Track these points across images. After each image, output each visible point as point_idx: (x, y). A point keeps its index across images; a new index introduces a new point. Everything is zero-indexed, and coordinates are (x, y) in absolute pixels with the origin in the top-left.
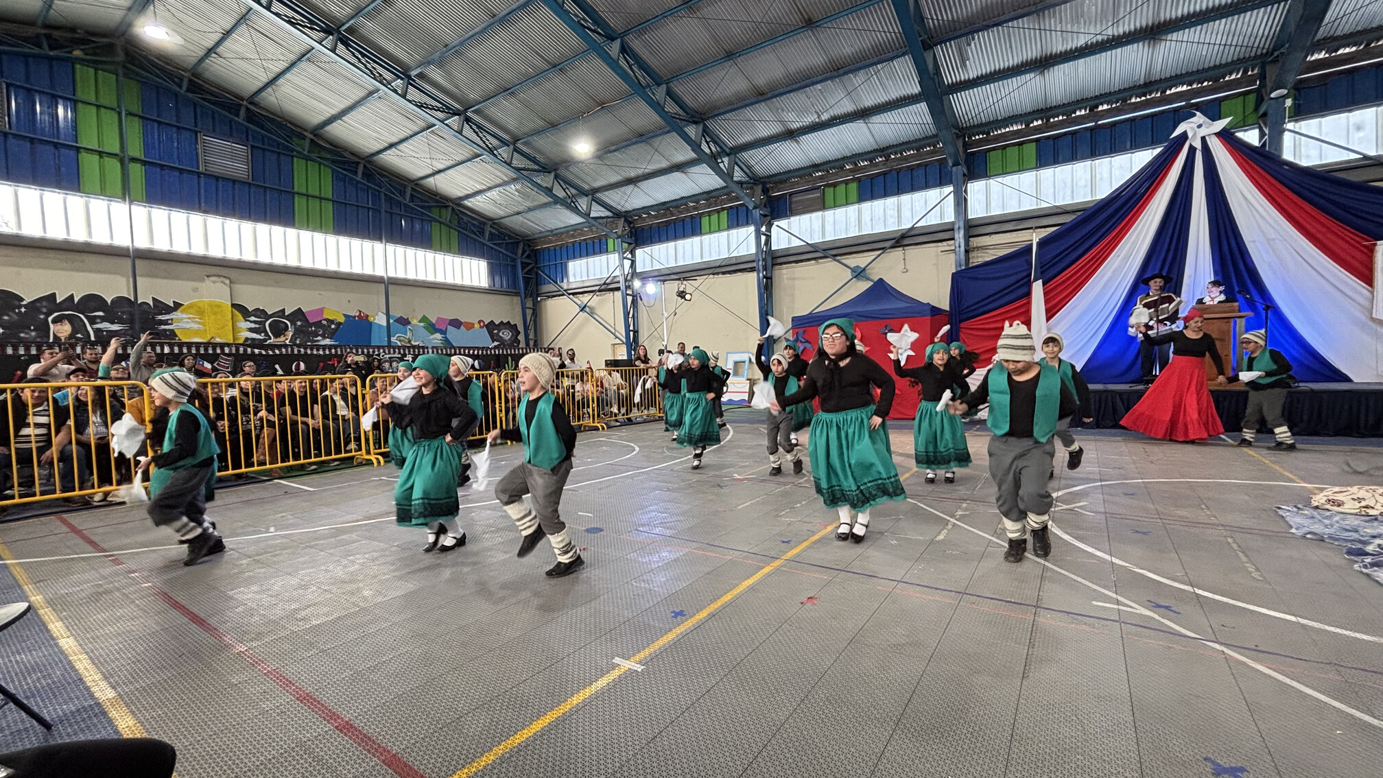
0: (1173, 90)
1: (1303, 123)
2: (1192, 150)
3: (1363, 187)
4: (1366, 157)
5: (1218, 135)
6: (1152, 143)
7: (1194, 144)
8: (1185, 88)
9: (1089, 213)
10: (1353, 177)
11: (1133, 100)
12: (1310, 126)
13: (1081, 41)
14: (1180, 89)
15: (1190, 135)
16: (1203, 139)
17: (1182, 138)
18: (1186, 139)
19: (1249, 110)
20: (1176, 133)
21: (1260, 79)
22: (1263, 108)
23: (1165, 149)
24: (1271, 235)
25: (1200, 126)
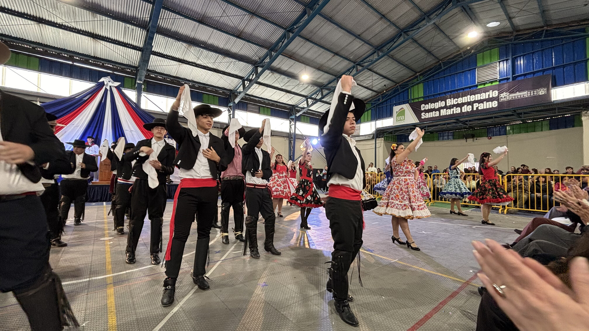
0: (107, 65)
2: (106, 90)
4: (164, 112)
5: (116, 87)
6: (91, 80)
7: (107, 87)
9: (57, 101)
12: (150, 96)
13: (59, 21)
14: (109, 65)
15: (105, 83)
16: (110, 87)
17: (103, 84)
18: (104, 85)
19: (133, 84)
20: (101, 80)
21: (136, 75)
22: (136, 85)
23: (97, 85)
24: (132, 129)
25: (109, 81)
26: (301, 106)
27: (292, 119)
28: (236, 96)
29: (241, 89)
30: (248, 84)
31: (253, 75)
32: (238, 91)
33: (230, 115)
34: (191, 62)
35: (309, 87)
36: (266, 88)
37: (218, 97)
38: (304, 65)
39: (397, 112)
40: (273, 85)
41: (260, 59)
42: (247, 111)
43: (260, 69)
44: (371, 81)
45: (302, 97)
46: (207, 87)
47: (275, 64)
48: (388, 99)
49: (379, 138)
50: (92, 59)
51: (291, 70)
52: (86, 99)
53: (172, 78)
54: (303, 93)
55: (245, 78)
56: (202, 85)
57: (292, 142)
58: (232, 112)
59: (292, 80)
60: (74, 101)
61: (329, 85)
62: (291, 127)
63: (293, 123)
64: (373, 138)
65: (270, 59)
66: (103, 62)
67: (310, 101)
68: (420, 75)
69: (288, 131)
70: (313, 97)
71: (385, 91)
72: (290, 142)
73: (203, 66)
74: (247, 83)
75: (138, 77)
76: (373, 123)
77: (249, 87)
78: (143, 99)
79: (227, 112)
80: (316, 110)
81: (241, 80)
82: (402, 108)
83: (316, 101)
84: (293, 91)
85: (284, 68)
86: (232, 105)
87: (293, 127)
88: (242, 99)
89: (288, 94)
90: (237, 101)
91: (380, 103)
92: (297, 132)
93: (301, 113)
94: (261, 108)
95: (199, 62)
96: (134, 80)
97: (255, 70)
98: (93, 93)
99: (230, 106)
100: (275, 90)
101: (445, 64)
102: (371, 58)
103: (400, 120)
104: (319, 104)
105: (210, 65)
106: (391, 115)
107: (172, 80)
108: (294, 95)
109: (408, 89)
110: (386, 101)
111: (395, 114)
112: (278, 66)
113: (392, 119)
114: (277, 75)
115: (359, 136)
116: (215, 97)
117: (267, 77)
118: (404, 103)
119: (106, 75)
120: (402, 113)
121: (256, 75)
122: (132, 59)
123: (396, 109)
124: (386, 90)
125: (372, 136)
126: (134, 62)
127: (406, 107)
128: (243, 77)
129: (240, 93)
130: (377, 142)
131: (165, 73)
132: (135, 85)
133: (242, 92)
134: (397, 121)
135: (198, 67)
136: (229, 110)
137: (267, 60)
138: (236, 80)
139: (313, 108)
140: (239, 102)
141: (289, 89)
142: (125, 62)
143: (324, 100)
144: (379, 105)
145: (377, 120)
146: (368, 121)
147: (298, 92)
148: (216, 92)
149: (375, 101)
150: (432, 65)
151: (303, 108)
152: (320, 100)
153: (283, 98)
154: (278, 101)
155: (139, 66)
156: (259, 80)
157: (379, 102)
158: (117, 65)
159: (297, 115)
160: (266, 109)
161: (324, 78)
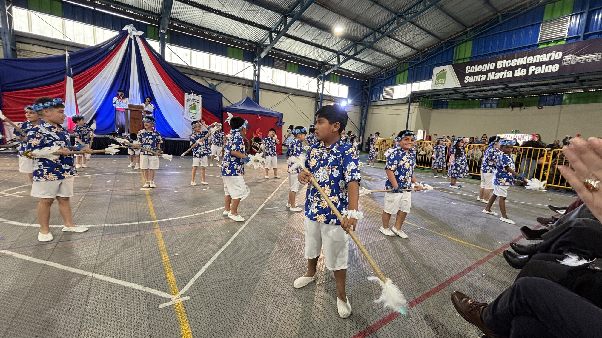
0: (128, 11)
1: (173, 47)
2: (130, 40)
3: (182, 74)
4: (188, 66)
5: (140, 37)
6: (114, 29)
7: (131, 37)
8: (133, 12)
10: (181, 70)
11: (112, 6)
12: (174, 48)
14: (131, 12)
15: (129, 32)
16: (134, 36)
17: (126, 33)
18: (128, 34)
19: (156, 34)
20: (124, 29)
21: (158, 23)
22: (160, 35)
23: (120, 34)
24: (158, 83)
25: (133, 30)
26: (331, 63)
27: (321, 78)
28: (262, 50)
29: (268, 42)
30: (275, 37)
31: (282, 26)
32: (265, 44)
33: (255, 71)
34: (216, 10)
35: (342, 42)
36: (294, 41)
37: (243, 51)
38: (338, 16)
39: (437, 74)
40: (302, 38)
41: (289, 7)
42: (273, 67)
43: (289, 20)
44: (412, 36)
45: (333, 53)
46: (232, 39)
47: (306, 14)
48: (429, 59)
49: (414, 102)
50: (115, 5)
51: (324, 21)
52: (111, 48)
53: (196, 28)
54: (334, 48)
55: (273, 30)
56: (227, 37)
57: (319, 103)
58: (257, 68)
59: (324, 33)
60: (100, 51)
61: (365, 40)
62: (318, 87)
63: (321, 82)
64: (407, 102)
65: (301, 7)
66: (124, 8)
67: (342, 58)
68: (471, 30)
69: (315, 91)
70: (345, 52)
71: (426, 50)
72: (316, 104)
73: (228, 14)
74: (274, 35)
75: (161, 27)
76: (409, 85)
77: (277, 40)
78: (167, 50)
79: (252, 67)
80: (347, 69)
81: (268, 32)
82: (444, 70)
83: (348, 58)
84: (324, 45)
85: (316, 18)
86: (257, 60)
87: (321, 86)
88: (269, 53)
89: (318, 49)
90: (263, 55)
91: (419, 64)
92: (325, 93)
93: (330, 71)
94: (288, 65)
95: (224, 10)
96: (157, 29)
97: (283, 21)
98: (117, 43)
99: (256, 61)
100: (305, 44)
101: (504, 16)
102: (416, 8)
103: (440, 84)
104: (351, 61)
105: (236, 14)
106: (430, 77)
107: (196, 30)
108: (324, 50)
109: (454, 47)
110: (426, 60)
111: (434, 76)
112: (309, 16)
113: (431, 81)
114: (307, 27)
115: (391, 99)
116: (240, 51)
117: (296, 29)
118: (447, 64)
119: (129, 22)
120: (443, 75)
121: (284, 26)
122: (154, 5)
123: (437, 70)
124: (428, 48)
125: (406, 100)
126: (156, 9)
127: (449, 69)
128: (270, 29)
129: (266, 46)
130: (411, 107)
131: (188, 22)
132: (158, 35)
133: (269, 45)
134: (436, 84)
135: (223, 16)
136: (254, 66)
137: (298, 9)
138: (263, 32)
139: (344, 66)
140: (265, 56)
141: (319, 43)
142: (147, 8)
143: (357, 57)
144: (418, 65)
145: (414, 82)
146: (403, 83)
147: (329, 47)
148: (242, 45)
149: (414, 60)
150: (487, 18)
151: (334, 66)
152: (353, 57)
153: (312, 53)
154: (307, 56)
155: (161, 13)
156: (287, 32)
157: (419, 62)
158: (139, 12)
159: (327, 73)
160: (293, 65)
161: (360, 31)
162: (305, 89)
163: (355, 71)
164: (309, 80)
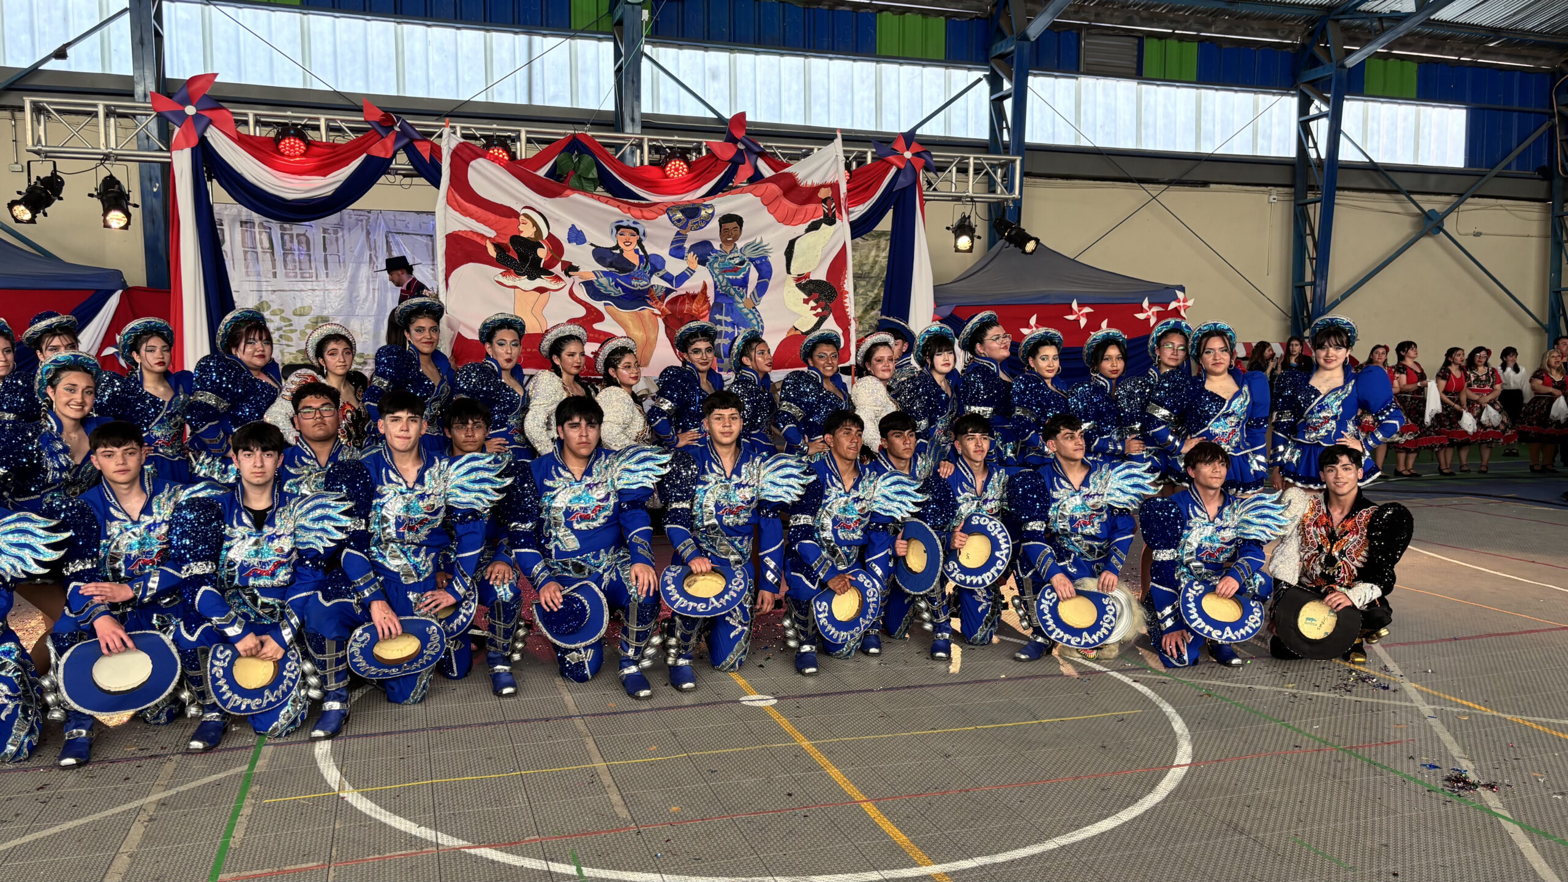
4: (718, 118)
19: (604, 9)
22: (619, 13)
27: (1320, 87)
33: (997, 102)
37: (942, 22)
42: (1077, 73)
57: (1315, 212)
58: (1008, 85)
62: (1308, 133)
63: (1317, 106)
72: (1300, 218)
86: (1012, 48)
90: (1038, 25)
93: (1374, 47)
99: (1002, 57)
116: (931, 20)
132: (612, 11)
136: (995, 83)
140: (1050, 29)
159: (1351, 62)
160: (1173, 44)
162: (1240, 147)
163: (1504, 25)
164: (1256, 107)
